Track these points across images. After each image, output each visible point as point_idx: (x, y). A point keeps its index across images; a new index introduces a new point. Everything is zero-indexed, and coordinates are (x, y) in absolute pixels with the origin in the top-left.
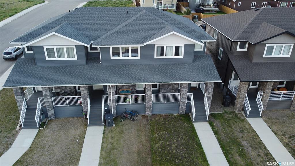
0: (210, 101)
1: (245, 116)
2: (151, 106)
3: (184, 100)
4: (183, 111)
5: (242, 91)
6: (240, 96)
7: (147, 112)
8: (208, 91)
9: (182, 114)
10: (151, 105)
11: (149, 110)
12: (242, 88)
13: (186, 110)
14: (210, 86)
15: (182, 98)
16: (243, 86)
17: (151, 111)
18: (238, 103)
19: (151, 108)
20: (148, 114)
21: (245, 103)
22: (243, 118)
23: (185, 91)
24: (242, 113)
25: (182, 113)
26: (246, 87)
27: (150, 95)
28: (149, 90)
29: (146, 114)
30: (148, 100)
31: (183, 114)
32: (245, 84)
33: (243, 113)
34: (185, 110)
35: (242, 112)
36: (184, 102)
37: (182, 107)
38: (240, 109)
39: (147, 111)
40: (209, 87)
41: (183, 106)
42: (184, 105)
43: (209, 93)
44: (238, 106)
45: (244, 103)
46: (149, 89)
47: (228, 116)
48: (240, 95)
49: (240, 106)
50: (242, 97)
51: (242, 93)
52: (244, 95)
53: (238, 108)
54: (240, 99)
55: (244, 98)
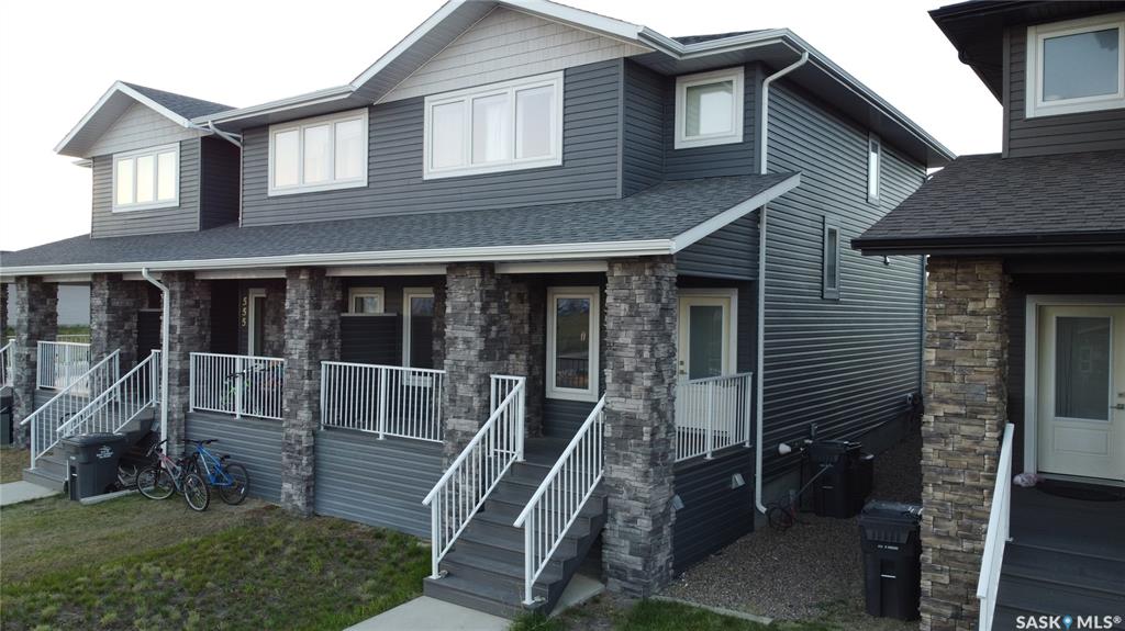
0: (640, 464)
2: (305, 443)
5: (937, 387)
7: (286, 487)
8: (618, 363)
10: (305, 436)
11: (294, 471)
12: (931, 356)
15: (452, 401)
16: (933, 327)
17: (303, 480)
19: (305, 460)
20: (290, 497)
28: (296, 322)
29: (283, 497)
30: (291, 394)
32: (962, 310)
39: (289, 479)
44: (927, 586)
46: (297, 314)
48: (927, 440)
49: (946, 580)
50: (948, 474)
51: (936, 417)
52: (966, 444)
53: (934, 609)
54: (939, 495)
55: (973, 477)
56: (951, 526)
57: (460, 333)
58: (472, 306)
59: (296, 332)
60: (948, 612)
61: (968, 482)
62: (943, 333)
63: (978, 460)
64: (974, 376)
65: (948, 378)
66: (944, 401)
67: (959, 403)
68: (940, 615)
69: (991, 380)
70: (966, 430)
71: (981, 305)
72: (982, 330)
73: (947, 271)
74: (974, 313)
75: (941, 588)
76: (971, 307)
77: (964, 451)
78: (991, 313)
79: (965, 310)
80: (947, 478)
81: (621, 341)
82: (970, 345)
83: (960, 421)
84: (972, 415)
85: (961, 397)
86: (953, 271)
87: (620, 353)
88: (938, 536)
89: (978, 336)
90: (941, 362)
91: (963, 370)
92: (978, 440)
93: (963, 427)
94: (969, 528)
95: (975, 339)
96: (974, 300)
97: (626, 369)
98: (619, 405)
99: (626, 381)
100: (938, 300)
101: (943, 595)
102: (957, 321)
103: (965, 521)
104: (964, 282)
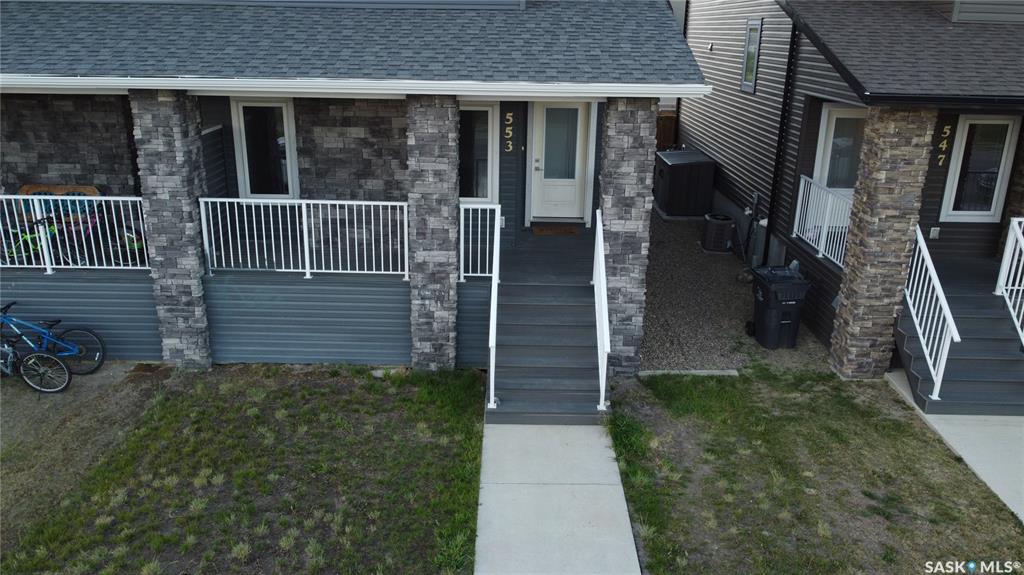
0: (637, 274)
1: (911, 401)
2: (197, 292)
3: (438, 256)
4: (438, 348)
5: (883, 198)
6: (872, 241)
7: (169, 343)
8: (619, 189)
9: (433, 367)
10: (195, 285)
11: (181, 324)
12: (882, 176)
13: (457, 339)
14: (627, 141)
15: (421, 234)
16: (887, 155)
17: (199, 332)
18: (856, 305)
19: (198, 311)
20: (178, 352)
21: (910, 302)
22: (897, 414)
23: (438, 174)
24: (886, 384)
25: (429, 358)
26: (909, 163)
27: (173, 195)
28: (158, 154)
29: (166, 354)
30: (163, 240)
31: (442, 372)
32: (908, 143)
33: (897, 382)
34: (452, 335)
35: (888, 376)
36: (438, 276)
37: (430, 315)
38: (875, 355)
39: (171, 334)
40: (623, 157)
41: (432, 306)
42: (440, 299)
43: (625, 205)
44: (857, 330)
45: (904, 302)
46: (158, 145)
47: (775, 394)
48: (871, 235)
49: (870, 324)
50: (882, 256)
51: (880, 219)
52: (896, 235)
53: (859, 344)
54: (873, 271)
55: (898, 257)
56: (878, 290)
57: (429, 166)
58: (444, 137)
59: (161, 167)
60: (868, 344)
61: (894, 260)
62: (894, 160)
63: (902, 246)
64: (908, 189)
65: (891, 191)
66: (887, 208)
67: (895, 208)
68: (863, 347)
69: (918, 192)
70: (897, 226)
71: (922, 139)
72: (918, 157)
73: (902, 114)
74: (917, 145)
75: (866, 330)
76: (915, 141)
77: (894, 240)
78: (927, 145)
79: (910, 143)
80: (881, 260)
81: (624, 169)
82: (909, 168)
83: (895, 220)
84: (902, 217)
85: (898, 205)
86: (906, 114)
87: (621, 181)
88: (869, 298)
89: (916, 161)
90: (889, 180)
91: (903, 185)
92: (904, 233)
93: (895, 225)
94: (889, 290)
95: (914, 164)
96: (917, 136)
97: (627, 195)
98: (618, 226)
99: (627, 205)
100: (894, 136)
101: (866, 334)
102: (905, 150)
103: (887, 285)
104: (913, 122)
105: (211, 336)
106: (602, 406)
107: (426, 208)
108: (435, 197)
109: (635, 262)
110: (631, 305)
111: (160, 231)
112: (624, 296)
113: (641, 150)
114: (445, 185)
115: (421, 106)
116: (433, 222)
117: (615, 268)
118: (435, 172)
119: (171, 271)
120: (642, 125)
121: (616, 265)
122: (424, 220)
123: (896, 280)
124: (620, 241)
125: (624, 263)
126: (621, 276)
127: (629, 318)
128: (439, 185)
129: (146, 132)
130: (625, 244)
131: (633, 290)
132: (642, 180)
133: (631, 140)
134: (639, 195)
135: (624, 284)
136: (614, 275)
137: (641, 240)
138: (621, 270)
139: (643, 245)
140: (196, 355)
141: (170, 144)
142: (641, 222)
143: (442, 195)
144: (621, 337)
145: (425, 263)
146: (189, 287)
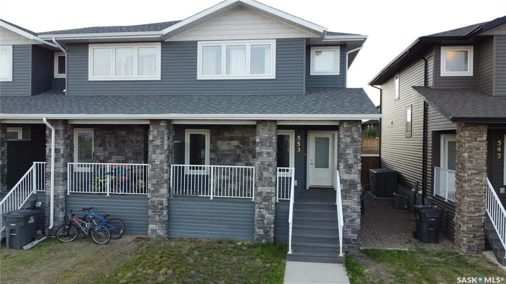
2: (165, 204)
3: (267, 189)
4: (266, 232)
5: (468, 165)
6: (466, 185)
7: (152, 226)
8: (346, 161)
9: (264, 241)
10: (165, 201)
11: (157, 218)
12: (466, 155)
13: (275, 227)
15: (260, 179)
16: (467, 145)
17: (164, 222)
18: (463, 217)
19: (165, 212)
20: (154, 231)
21: (489, 215)
24: (484, 256)
25: (262, 237)
26: (477, 149)
27: (161, 162)
28: (158, 146)
29: (149, 232)
30: (155, 181)
31: (268, 244)
33: (490, 256)
34: (273, 226)
35: (484, 253)
36: (267, 198)
37: (263, 216)
38: (476, 242)
39: (153, 222)
40: (347, 146)
41: (264, 212)
42: (267, 209)
44: (465, 228)
45: (486, 215)
46: (158, 142)
48: (465, 182)
49: (471, 226)
50: (472, 192)
51: (468, 175)
52: (477, 182)
53: (467, 236)
54: (469, 199)
55: (480, 193)
56: (472, 209)
57: (265, 150)
58: (271, 138)
59: (158, 151)
60: (472, 236)
61: (478, 194)
62: (470, 148)
63: (481, 187)
64: (480, 161)
65: (471, 162)
66: (470, 169)
67: (474, 169)
68: (469, 237)
69: (484, 162)
70: (477, 178)
71: (482, 139)
72: (482, 146)
73: (471, 128)
74: (480, 141)
75: (470, 229)
76: (479, 139)
77: (476, 185)
78: (485, 141)
79: (477, 140)
80: (472, 194)
81: (347, 152)
82: (478, 151)
83: (475, 175)
84: (479, 173)
85: (476, 168)
86: (473, 128)
87: (346, 157)
88: (468, 212)
89: (481, 148)
90: (470, 157)
91: (477, 159)
92: (481, 181)
93: (476, 177)
94: (478, 209)
95: (480, 149)
96: (480, 137)
97: (349, 163)
98: (346, 177)
99: (350, 167)
100: (468, 137)
101: (470, 231)
102: (473, 144)
103: (477, 206)
104: (477, 131)
105: (168, 224)
106: (341, 254)
107: (263, 168)
108: (267, 163)
109: (355, 193)
110: (354, 214)
111: (154, 177)
112: (351, 209)
113: (355, 144)
114: (271, 158)
115: (262, 126)
116: (265, 174)
117: (346, 196)
118: (267, 153)
119: (156, 194)
120: (355, 133)
121: (346, 195)
122: (262, 173)
123: (480, 204)
124: (348, 184)
125: (350, 194)
126: (349, 200)
127: (354, 220)
128: (268, 158)
129: (155, 137)
130: (350, 185)
131: (354, 207)
132: (356, 156)
133: (350, 139)
134: (355, 163)
135: (350, 204)
136: (346, 199)
137: (357, 183)
138: (349, 197)
139: (358, 185)
140: (161, 233)
141: (162, 142)
142: (357, 175)
143: (270, 162)
144: (350, 229)
145: (261, 192)
146: (162, 201)
